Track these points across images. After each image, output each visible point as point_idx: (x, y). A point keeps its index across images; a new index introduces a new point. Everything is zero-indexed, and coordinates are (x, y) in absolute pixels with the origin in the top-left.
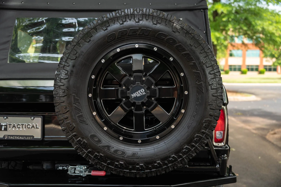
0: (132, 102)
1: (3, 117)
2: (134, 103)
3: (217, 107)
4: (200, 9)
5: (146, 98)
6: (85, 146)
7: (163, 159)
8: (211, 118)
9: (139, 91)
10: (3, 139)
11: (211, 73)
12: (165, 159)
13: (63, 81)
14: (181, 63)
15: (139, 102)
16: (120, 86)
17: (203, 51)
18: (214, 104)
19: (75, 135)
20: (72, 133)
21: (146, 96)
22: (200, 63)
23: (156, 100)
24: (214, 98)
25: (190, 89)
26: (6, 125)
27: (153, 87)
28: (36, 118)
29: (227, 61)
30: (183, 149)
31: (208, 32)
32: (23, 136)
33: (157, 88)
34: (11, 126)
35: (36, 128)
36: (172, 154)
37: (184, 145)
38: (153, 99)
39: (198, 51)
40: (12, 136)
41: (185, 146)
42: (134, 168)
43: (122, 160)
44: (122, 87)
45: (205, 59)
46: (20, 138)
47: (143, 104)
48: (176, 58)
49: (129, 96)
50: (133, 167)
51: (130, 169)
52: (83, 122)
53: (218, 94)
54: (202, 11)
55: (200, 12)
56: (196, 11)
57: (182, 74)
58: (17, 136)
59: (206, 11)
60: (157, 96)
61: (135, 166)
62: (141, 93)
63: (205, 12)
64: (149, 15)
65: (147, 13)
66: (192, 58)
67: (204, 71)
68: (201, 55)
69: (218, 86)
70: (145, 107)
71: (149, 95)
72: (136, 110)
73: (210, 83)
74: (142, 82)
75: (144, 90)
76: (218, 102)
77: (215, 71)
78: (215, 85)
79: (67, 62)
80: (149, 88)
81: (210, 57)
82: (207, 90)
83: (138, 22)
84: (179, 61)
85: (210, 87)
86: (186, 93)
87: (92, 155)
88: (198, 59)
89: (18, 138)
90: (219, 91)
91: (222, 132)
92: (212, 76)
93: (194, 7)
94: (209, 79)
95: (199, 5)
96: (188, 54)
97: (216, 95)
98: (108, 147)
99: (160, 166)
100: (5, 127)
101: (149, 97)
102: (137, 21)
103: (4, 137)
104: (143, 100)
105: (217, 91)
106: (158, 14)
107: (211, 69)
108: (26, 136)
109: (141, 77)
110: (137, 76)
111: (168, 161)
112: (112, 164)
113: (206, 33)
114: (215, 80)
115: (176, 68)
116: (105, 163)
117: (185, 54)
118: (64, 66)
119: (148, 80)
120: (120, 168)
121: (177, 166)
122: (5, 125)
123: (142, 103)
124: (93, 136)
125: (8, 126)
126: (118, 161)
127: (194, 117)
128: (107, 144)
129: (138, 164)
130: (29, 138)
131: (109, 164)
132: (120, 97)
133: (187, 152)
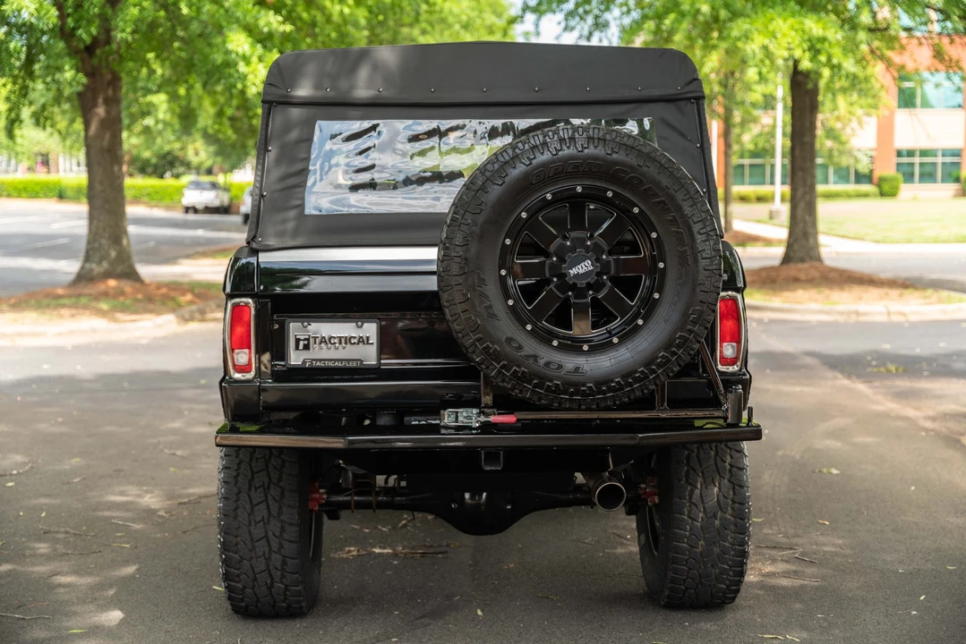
0: (571, 283)
1: (300, 324)
2: (575, 284)
3: (712, 289)
4: (689, 99)
5: (593, 275)
6: (497, 356)
7: (625, 376)
8: (703, 307)
9: (582, 264)
10: (303, 366)
11: (702, 231)
12: (628, 374)
13: (458, 249)
14: (651, 217)
15: (582, 283)
16: (548, 255)
17: (688, 196)
18: (707, 283)
19: (479, 340)
20: (474, 336)
21: (594, 273)
22: (683, 216)
23: (611, 279)
24: (707, 273)
25: (668, 259)
26: (308, 340)
27: (604, 257)
28: (365, 325)
29: (886, 130)
30: (657, 358)
31: (705, 146)
32: (342, 360)
33: (611, 258)
34: (318, 341)
35: (368, 343)
36: (640, 367)
37: (659, 350)
38: (605, 277)
39: (680, 196)
40: (320, 360)
41: (660, 352)
42: (577, 392)
43: (559, 378)
44: (552, 258)
45: (691, 209)
46: (337, 363)
47: (589, 286)
48: (643, 208)
49: (565, 274)
50: (575, 389)
51: (572, 394)
52: (493, 316)
53: (714, 267)
54: (693, 103)
55: (689, 105)
56: (682, 103)
57: (654, 235)
58: (331, 360)
59: (700, 102)
60: (612, 272)
61: (579, 389)
62: (585, 267)
63: (698, 104)
64: (599, 139)
65: (596, 136)
66: (669, 209)
67: (690, 229)
68: (685, 203)
69: (713, 253)
70: (591, 292)
71: (599, 270)
72: (575, 298)
73: (700, 249)
74: (587, 249)
75: (590, 263)
76: (713, 280)
77: (708, 229)
78: (709, 252)
79: (465, 217)
80: (598, 260)
81: (699, 205)
82: (696, 261)
83: (582, 151)
84: (648, 214)
85: (699, 255)
86: (661, 265)
87: (508, 372)
88: (679, 209)
89: (331, 364)
90: (716, 262)
91: (734, 344)
92: (704, 237)
93: (676, 94)
94: (699, 241)
95: (687, 89)
96: (663, 202)
97: (710, 268)
98: (535, 357)
99: (621, 387)
100: (306, 342)
101: (599, 274)
102: (580, 149)
103: (304, 362)
104: (589, 280)
105: (712, 262)
106: (613, 137)
107: (702, 226)
108: (348, 360)
109: (583, 241)
110: (577, 239)
111: (633, 378)
112: (540, 385)
113: (702, 146)
114: (707, 243)
115: (643, 224)
116: (530, 385)
117: (659, 203)
118: (460, 225)
119: (596, 245)
120: (554, 392)
121: (647, 388)
122: (305, 339)
123: (588, 284)
124: (509, 340)
125: (312, 340)
126: (551, 381)
127: (675, 304)
128: (533, 353)
129: (584, 385)
130: (354, 364)
131: (536, 386)
132: (547, 275)
133: (665, 364)
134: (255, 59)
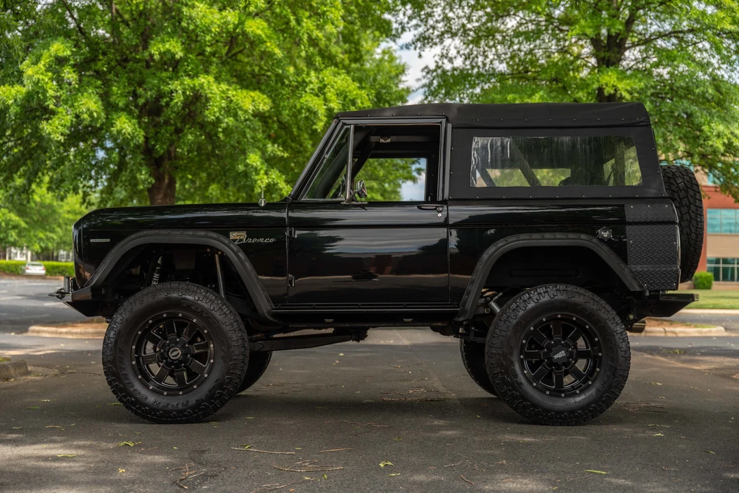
134: (262, 172)
